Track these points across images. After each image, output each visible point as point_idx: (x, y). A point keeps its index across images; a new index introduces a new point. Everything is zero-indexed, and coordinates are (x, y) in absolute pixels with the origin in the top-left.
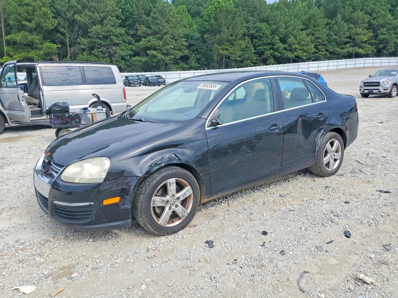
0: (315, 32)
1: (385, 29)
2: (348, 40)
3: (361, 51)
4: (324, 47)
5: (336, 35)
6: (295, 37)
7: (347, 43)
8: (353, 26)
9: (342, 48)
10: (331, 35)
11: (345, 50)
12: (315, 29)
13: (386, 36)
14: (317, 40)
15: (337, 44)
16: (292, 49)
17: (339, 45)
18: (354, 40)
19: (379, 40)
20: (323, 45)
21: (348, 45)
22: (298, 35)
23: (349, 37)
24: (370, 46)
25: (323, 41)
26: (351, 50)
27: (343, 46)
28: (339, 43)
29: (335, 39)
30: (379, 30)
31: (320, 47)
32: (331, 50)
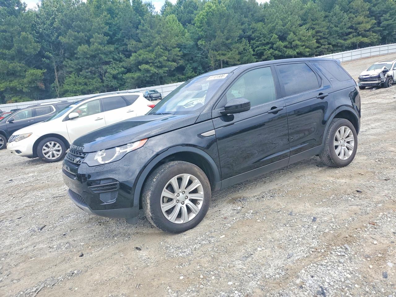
0: (314, 26)
1: (388, 15)
2: (350, 30)
3: (366, 40)
4: (326, 40)
5: (336, 26)
6: (294, 33)
7: (350, 33)
8: (353, 16)
9: (345, 40)
10: (332, 28)
11: (349, 41)
12: (314, 23)
13: (390, 22)
14: (318, 34)
15: (339, 36)
16: (292, 46)
17: (341, 36)
18: (356, 29)
19: (383, 27)
20: (324, 38)
21: (351, 36)
22: (297, 31)
23: (351, 27)
24: (374, 34)
25: (324, 34)
26: (354, 40)
27: (346, 37)
28: (341, 34)
29: (337, 31)
30: (382, 16)
31: (321, 41)
32: (334, 43)
